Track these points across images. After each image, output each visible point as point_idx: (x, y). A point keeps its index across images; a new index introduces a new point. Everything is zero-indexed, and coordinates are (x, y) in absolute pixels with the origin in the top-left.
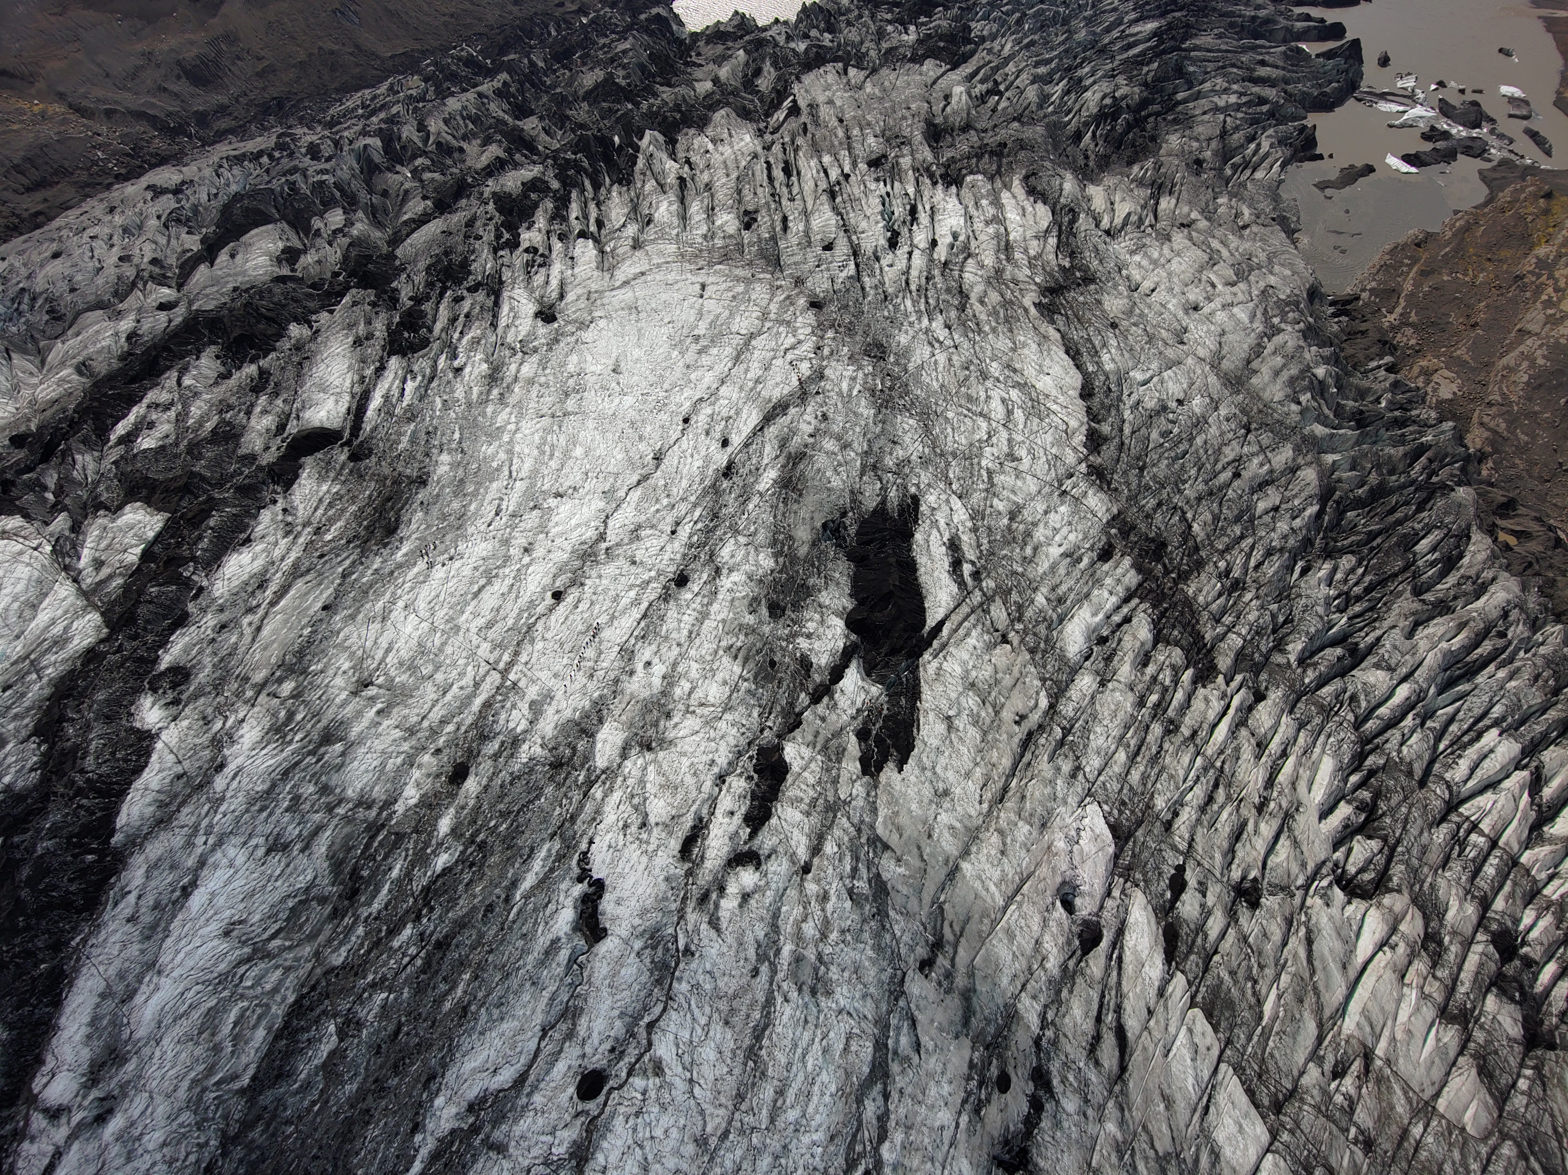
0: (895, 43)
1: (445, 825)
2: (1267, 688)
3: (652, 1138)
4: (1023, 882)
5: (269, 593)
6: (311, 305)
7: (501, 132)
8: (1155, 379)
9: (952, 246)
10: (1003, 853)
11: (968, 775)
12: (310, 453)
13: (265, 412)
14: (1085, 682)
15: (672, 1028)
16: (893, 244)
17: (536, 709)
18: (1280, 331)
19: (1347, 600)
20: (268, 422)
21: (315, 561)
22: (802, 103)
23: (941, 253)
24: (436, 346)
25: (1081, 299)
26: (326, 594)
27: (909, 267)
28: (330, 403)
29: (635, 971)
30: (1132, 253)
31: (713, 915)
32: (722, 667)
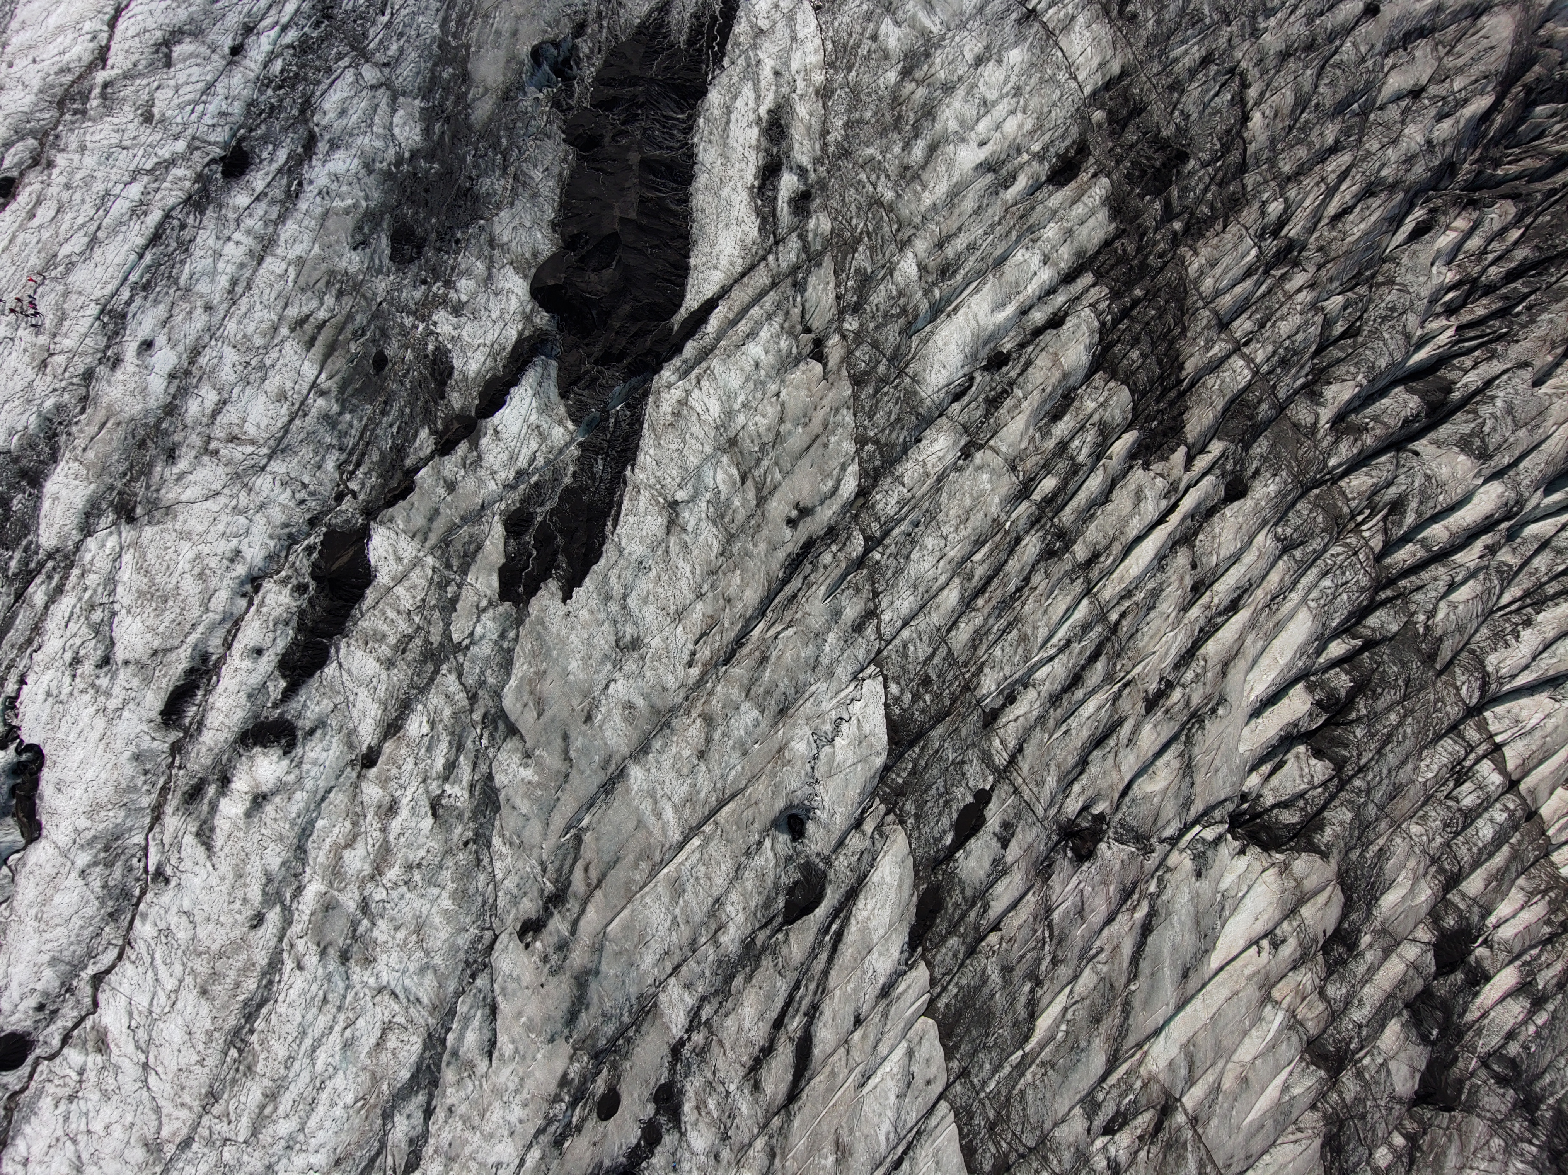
2: (1254, 476)
4: (722, 804)
10: (702, 755)
11: (679, 616)
14: (938, 447)
15: (127, 987)
19: (1469, 293)
29: (76, 899)
31: (205, 822)
32: (281, 361)
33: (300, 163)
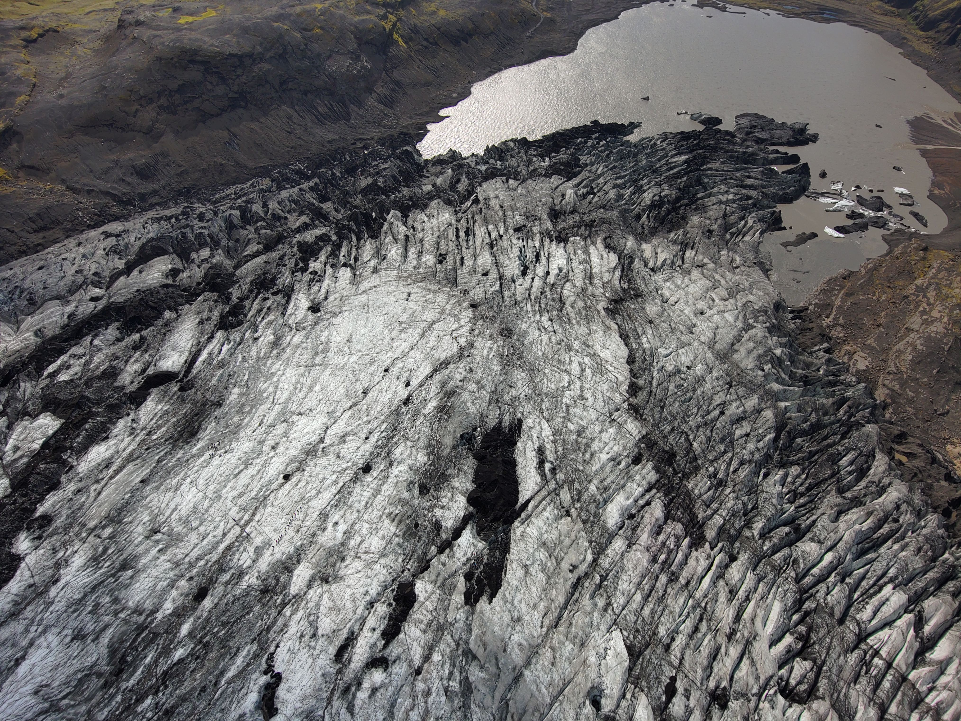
0: (536, 166)
1: (185, 629)
2: (738, 553)
4: (565, 686)
5: (111, 471)
6: (180, 300)
7: (310, 210)
8: (674, 354)
9: (558, 275)
10: (553, 664)
11: (535, 607)
12: (156, 385)
13: (137, 361)
14: (618, 544)
16: (524, 273)
17: (259, 552)
18: (753, 327)
19: (795, 495)
20: (137, 367)
21: (143, 451)
22: (481, 198)
23: (551, 279)
24: (246, 325)
25: (633, 306)
26: (145, 473)
27: (531, 286)
28: (175, 357)
30: (666, 281)
31: (350, 703)
32: (383, 526)
33: (387, 468)
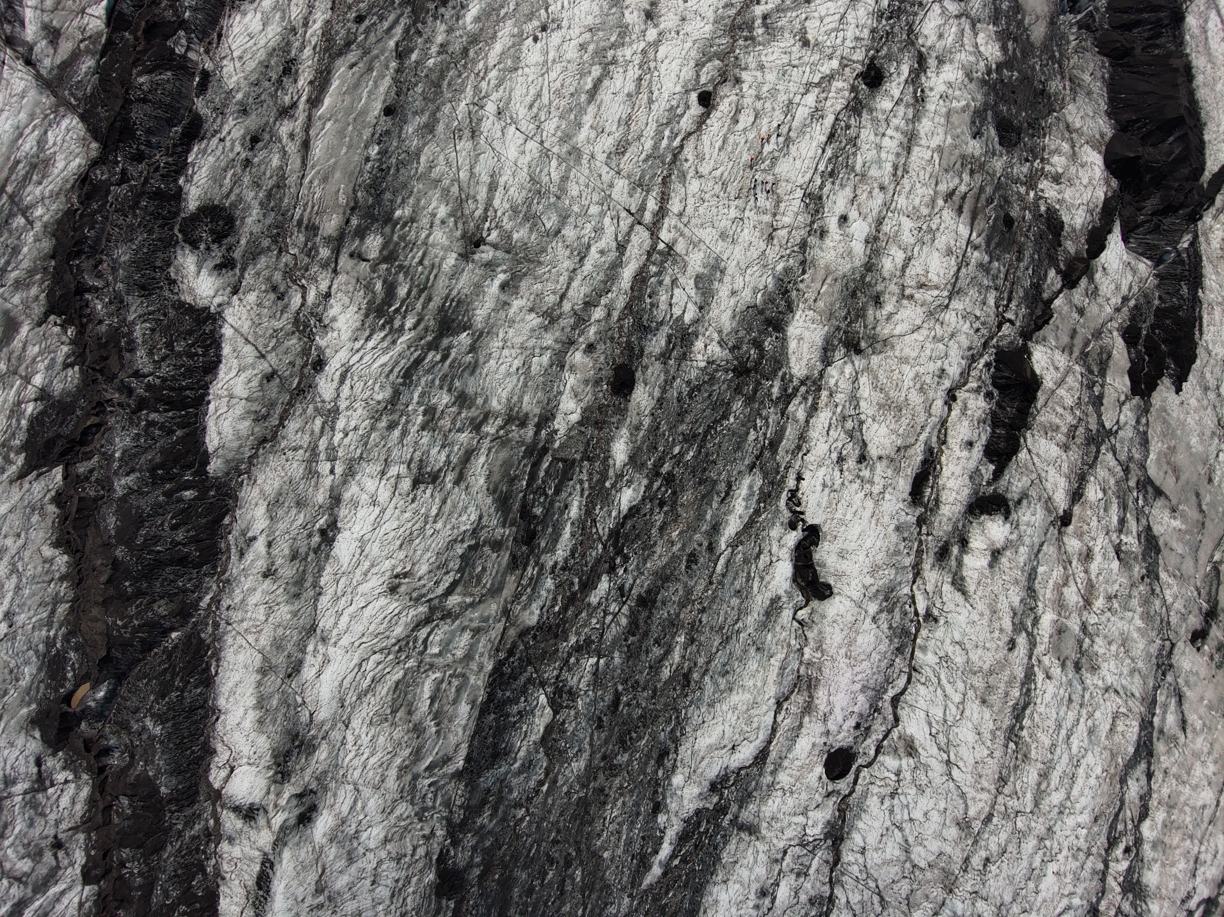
1: (620, 451)
3: (911, 820)
5: (303, 82)
15: (922, 704)
17: (705, 287)
26: (383, 87)
29: (873, 639)
31: (956, 574)
32: (943, 225)
33: (918, 76)
